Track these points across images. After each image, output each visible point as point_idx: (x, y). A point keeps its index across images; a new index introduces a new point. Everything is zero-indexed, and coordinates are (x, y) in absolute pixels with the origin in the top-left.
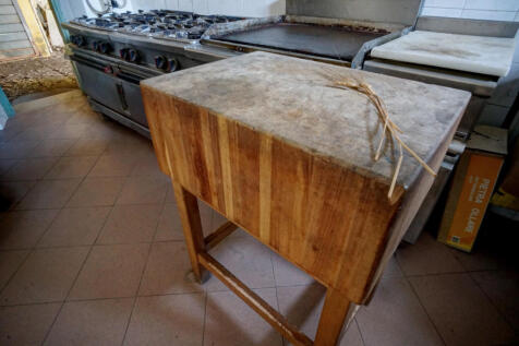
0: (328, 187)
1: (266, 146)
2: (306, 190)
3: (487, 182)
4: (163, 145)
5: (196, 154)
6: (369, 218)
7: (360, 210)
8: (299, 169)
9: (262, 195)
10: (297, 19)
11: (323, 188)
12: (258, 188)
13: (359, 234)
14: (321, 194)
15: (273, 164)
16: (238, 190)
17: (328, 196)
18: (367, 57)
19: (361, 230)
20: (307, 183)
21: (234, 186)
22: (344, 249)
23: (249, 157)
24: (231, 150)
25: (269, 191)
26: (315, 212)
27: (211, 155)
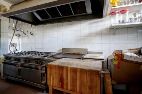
0: (90, 74)
1: (79, 70)
2: (87, 76)
3: (109, 79)
4: (51, 77)
5: (61, 76)
6: (98, 78)
7: (96, 77)
8: (85, 73)
9: (78, 81)
10: (65, 53)
11: (89, 75)
12: (77, 80)
13: (97, 82)
14: (89, 76)
15: (80, 73)
16: (72, 82)
17: (91, 76)
18: (83, 58)
19: (97, 80)
20: (87, 75)
21: (71, 81)
22: (95, 86)
23: (75, 73)
24: (71, 73)
25: (79, 79)
26: (89, 80)
27: (65, 75)
